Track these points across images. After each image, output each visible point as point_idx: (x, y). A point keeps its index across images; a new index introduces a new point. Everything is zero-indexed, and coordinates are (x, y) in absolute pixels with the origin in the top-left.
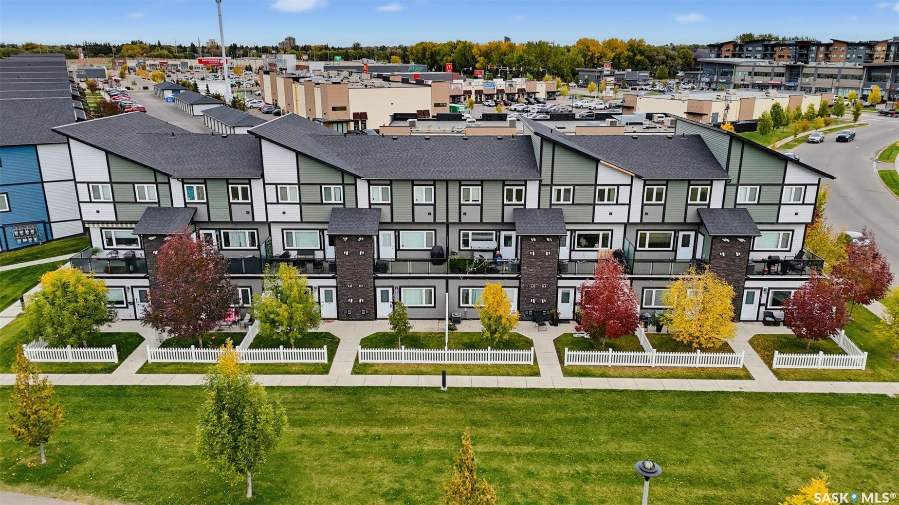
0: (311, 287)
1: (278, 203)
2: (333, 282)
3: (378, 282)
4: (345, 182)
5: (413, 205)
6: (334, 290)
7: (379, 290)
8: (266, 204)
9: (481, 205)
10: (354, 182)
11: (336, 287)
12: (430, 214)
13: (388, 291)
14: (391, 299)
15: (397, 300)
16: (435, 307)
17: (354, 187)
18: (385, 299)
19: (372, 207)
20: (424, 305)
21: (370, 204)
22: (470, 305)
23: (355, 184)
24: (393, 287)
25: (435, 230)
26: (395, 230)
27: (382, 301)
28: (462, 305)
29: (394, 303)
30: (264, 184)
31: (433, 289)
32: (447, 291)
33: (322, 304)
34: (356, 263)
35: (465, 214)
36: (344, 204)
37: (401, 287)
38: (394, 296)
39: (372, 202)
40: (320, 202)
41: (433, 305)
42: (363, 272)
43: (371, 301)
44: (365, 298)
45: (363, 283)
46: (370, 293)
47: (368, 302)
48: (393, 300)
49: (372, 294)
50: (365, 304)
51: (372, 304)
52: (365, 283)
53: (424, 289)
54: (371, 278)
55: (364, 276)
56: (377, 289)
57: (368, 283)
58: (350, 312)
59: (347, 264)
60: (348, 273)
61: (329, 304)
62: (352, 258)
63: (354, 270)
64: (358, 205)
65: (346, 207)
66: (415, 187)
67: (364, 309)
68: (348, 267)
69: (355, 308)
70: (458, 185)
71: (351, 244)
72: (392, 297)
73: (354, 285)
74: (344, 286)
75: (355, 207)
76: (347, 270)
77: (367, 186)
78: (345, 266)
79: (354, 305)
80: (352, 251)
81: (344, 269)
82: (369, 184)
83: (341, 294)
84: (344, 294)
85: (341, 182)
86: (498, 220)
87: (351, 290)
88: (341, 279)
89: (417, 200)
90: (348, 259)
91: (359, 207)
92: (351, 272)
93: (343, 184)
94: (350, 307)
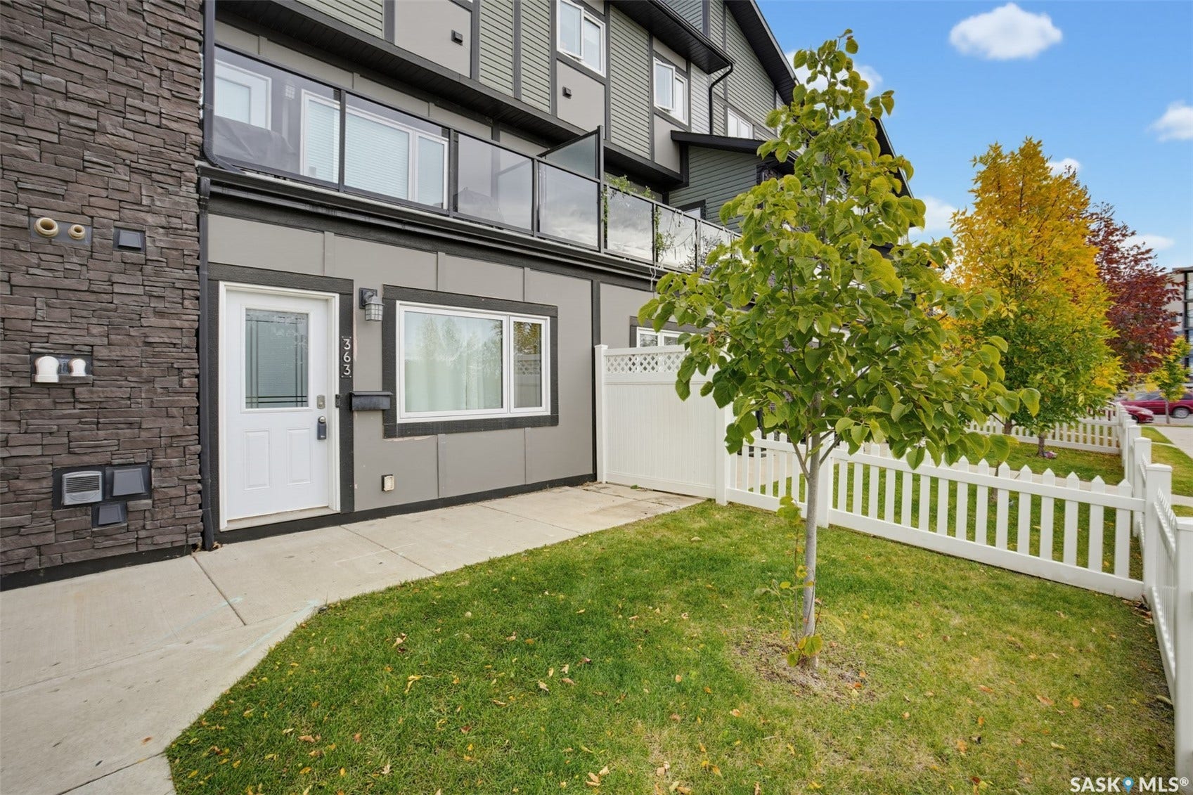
13: (300, 323)
14: (324, 382)
15: (367, 380)
16: (553, 420)
18: (277, 389)
20: (510, 410)
27: (254, 401)
29: (348, 403)
31: (545, 323)
32: (596, 335)
37: (392, 295)
38: (347, 352)
41: (544, 410)
42: (92, 103)
43: (172, 381)
44: (102, 352)
45: (92, 212)
46: (160, 314)
47: (145, 387)
48: (346, 380)
49: (178, 323)
50: (100, 407)
51: (174, 411)
52: (114, 215)
53: (509, 320)
54: (179, 179)
55: (101, 139)
56: (223, 286)
57: (150, 219)
67: (89, 459)
72: (342, 362)
86: (643, 151)
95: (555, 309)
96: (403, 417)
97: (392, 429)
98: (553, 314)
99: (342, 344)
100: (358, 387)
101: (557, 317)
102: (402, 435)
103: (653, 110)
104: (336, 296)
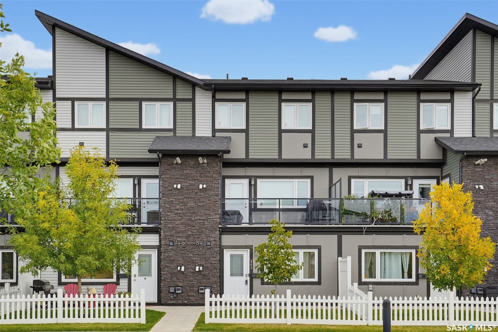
1: (73, 129)
2: (153, 239)
3: (227, 239)
4: (177, 97)
5: (281, 131)
6: (154, 254)
7: (227, 254)
9: (385, 132)
10: (191, 97)
11: (159, 248)
12: (305, 146)
13: (242, 257)
14: (246, 270)
15: (257, 270)
16: (319, 283)
17: (190, 104)
18: (237, 272)
19: (217, 134)
20: (302, 279)
21: (214, 131)
22: (378, 279)
23: (193, 100)
24: (250, 247)
25: (312, 178)
26: (250, 178)
27: (232, 275)
28: (364, 280)
29: (252, 276)
30: (55, 99)
31: (316, 251)
32: (340, 254)
33: (133, 278)
34: (191, 204)
35: (360, 146)
36: (174, 130)
38: (251, 263)
39: (217, 127)
40: (138, 127)
41: (316, 279)
42: (203, 220)
43: (215, 271)
44: (205, 265)
45: (203, 240)
46: (213, 257)
47: (211, 272)
48: (251, 271)
49: (216, 259)
50: (204, 275)
51: (215, 276)
52: (206, 240)
53: (301, 251)
54: (216, 230)
55: (204, 226)
56: (225, 250)
57: (212, 239)
58: (179, 290)
59: (178, 207)
60: (178, 222)
61: (145, 279)
62: (186, 196)
63: (188, 216)
64: (196, 132)
65: (177, 135)
66: (283, 104)
67: (203, 285)
68: (178, 212)
69: (188, 282)
70: (350, 100)
71: (185, 172)
72: (250, 266)
73: (188, 243)
74: (171, 244)
75: (191, 135)
76: (177, 216)
77: (211, 102)
78: (174, 210)
79: (187, 276)
80: (187, 184)
81: (173, 214)
82: (214, 100)
83: (167, 259)
84: (171, 259)
85: (172, 97)
86: (412, 156)
87: (183, 252)
88: (167, 231)
89: (286, 124)
90: (179, 197)
91: (197, 135)
92: (183, 220)
93: (175, 100)
94: (180, 282)
95: (320, 246)
97: (263, 283)
98: (320, 248)
99: (250, 261)
100: (254, 272)
101: (321, 249)
102: (266, 285)
103: (419, 132)
104: (249, 250)
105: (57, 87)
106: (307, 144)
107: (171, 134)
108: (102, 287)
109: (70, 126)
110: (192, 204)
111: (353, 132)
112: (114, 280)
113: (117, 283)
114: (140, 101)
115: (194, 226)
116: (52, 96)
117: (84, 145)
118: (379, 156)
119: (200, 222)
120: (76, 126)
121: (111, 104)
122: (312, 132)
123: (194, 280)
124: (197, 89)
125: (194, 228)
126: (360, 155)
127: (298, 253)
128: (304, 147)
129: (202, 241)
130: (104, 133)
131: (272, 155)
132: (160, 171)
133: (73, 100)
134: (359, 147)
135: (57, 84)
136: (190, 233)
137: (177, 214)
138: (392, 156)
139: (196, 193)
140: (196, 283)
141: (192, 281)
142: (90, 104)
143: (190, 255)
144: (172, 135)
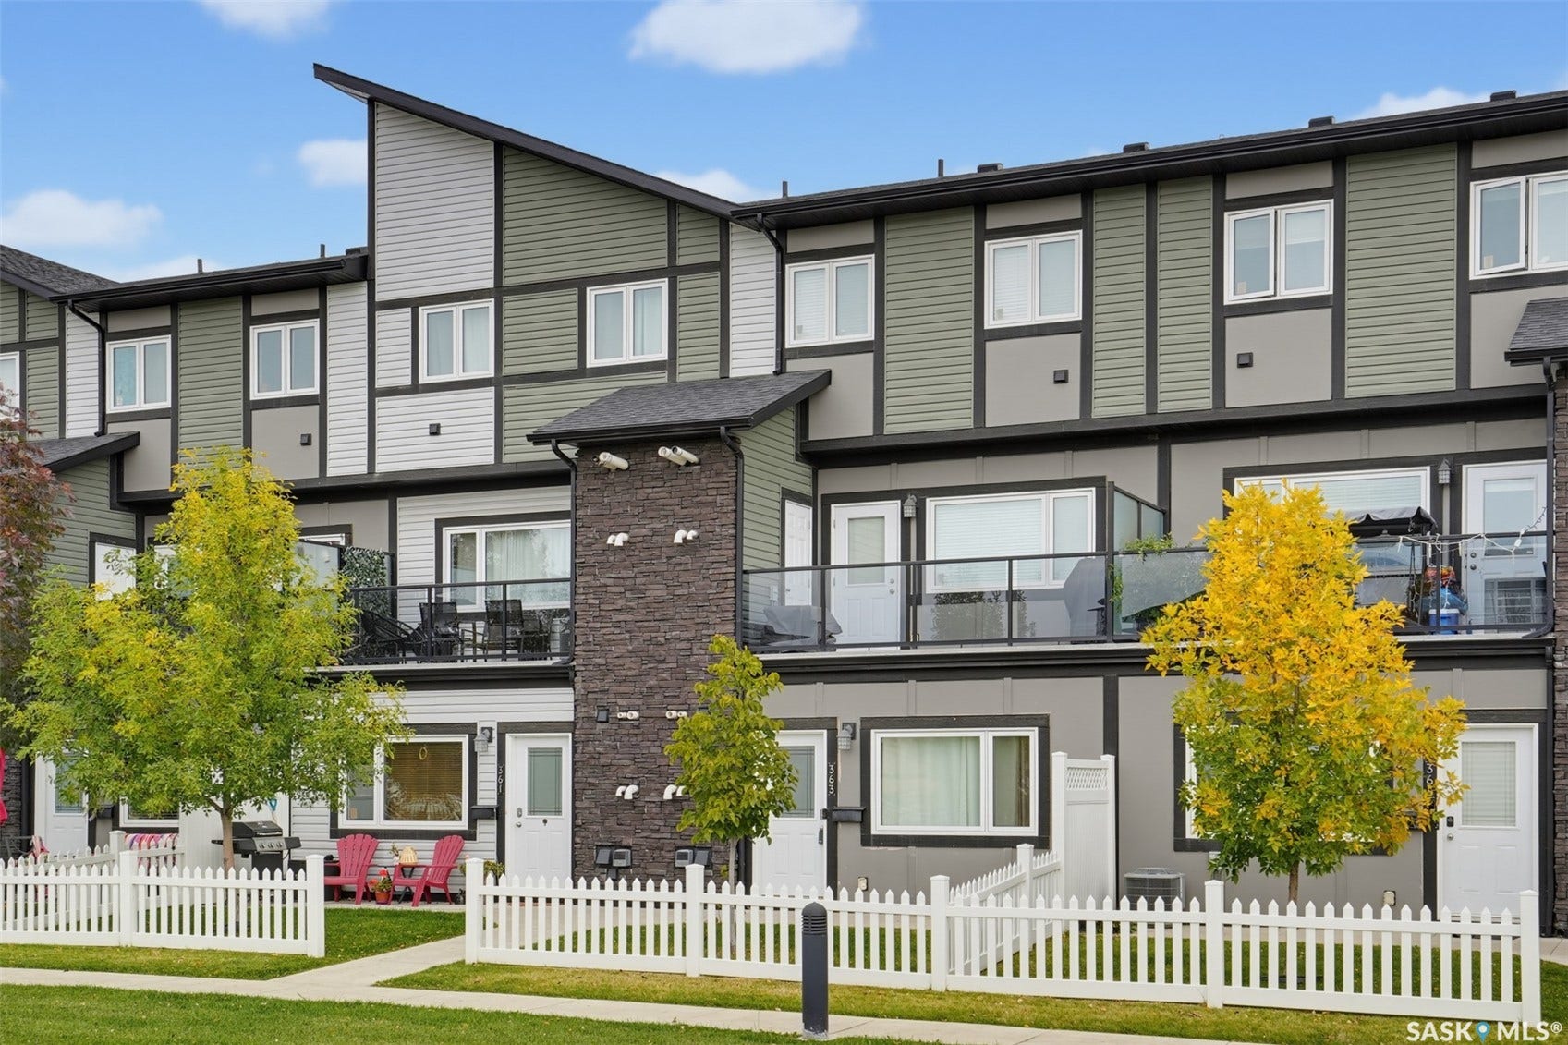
0: (469, 729)
1: (415, 388)
2: (556, 703)
4: (680, 262)
5: (983, 337)
6: (564, 748)
8: (374, 393)
9: (1336, 303)
10: (716, 257)
11: (575, 728)
12: (1061, 378)
13: (809, 754)
14: (821, 797)
15: (849, 798)
16: (1043, 841)
17: (714, 279)
19: (792, 366)
20: (988, 828)
21: (783, 355)
23: (721, 267)
24: (830, 725)
25: (1098, 483)
28: (1191, 833)
29: (833, 816)
30: (373, 307)
31: (1033, 734)
32: (1111, 744)
33: (510, 819)
35: (1246, 362)
36: (671, 364)
37: (869, 725)
38: (834, 775)
39: (790, 343)
40: (575, 364)
41: (1032, 829)
42: (688, 640)
45: (688, 701)
48: (832, 799)
53: (987, 736)
55: (692, 659)
58: (621, 857)
59: (620, 603)
60: (620, 650)
61: (545, 821)
62: (643, 568)
63: (650, 630)
64: (732, 364)
65: (680, 378)
66: (989, 246)
67: (687, 843)
68: (621, 618)
69: (645, 835)
70: (1210, 204)
71: (641, 494)
72: (828, 784)
73: (647, 713)
74: (603, 716)
75: (716, 375)
76: (617, 631)
77: (774, 266)
78: (610, 613)
79: (645, 816)
80: (644, 531)
81: (603, 625)
82: (784, 258)
83: (593, 762)
84: (602, 761)
85: (664, 263)
86: (1438, 380)
87: (634, 740)
88: (592, 679)
89: (999, 314)
90: (624, 574)
91: (733, 374)
92: (636, 643)
93: (673, 272)
94: (626, 833)
95: (1046, 718)
96: (877, 829)
97: (867, 839)
98: (1043, 723)
99: (829, 769)
100: (841, 803)
101: (1048, 727)
102: (877, 845)
103: (1467, 289)
104: (825, 732)
105: (378, 273)
106: (1066, 372)
107: (662, 377)
108: (432, 844)
109: (408, 381)
110: (659, 593)
111: (1222, 314)
112: (463, 825)
113: (470, 835)
114: (581, 284)
115: (664, 661)
116: (365, 298)
117: (442, 430)
118: (1313, 389)
119: (679, 646)
120: (424, 379)
121: (510, 303)
122: (1083, 328)
123: (663, 829)
124: (736, 230)
125: (664, 666)
126: (1244, 394)
127: (977, 739)
128: (1057, 382)
129: (686, 707)
130: (490, 393)
131: (955, 418)
132: (574, 498)
133: (414, 304)
134: (1241, 366)
135: (378, 265)
136: (653, 682)
137: (617, 625)
138: (1364, 386)
139: (669, 558)
140: (668, 836)
141: (657, 831)
142: (457, 309)
143: (653, 750)
144: (666, 380)
